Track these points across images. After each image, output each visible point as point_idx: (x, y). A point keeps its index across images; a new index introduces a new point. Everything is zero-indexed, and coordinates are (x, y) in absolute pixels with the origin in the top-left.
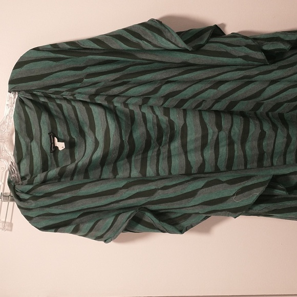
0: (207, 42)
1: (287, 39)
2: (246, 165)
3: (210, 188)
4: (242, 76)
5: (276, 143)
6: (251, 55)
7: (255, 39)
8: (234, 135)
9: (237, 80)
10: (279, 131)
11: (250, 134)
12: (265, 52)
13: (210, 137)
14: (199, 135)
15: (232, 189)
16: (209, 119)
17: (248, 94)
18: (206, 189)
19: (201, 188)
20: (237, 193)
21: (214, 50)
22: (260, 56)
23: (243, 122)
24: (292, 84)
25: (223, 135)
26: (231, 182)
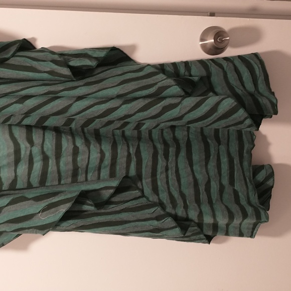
0: (13, 56)
1: (95, 55)
2: (60, 180)
3: (15, 205)
4: (46, 91)
5: (91, 158)
6: (56, 71)
7: (62, 55)
8: (47, 150)
9: (42, 95)
10: (92, 146)
11: (63, 149)
12: (72, 68)
13: (23, 152)
14: (12, 150)
15: (38, 206)
16: (20, 134)
17: (55, 110)
18: (11, 206)
19: (6, 206)
20: (43, 210)
21: (19, 64)
22: (66, 71)
23: (55, 137)
24: (97, 101)
25: (36, 150)
26: (37, 199)
